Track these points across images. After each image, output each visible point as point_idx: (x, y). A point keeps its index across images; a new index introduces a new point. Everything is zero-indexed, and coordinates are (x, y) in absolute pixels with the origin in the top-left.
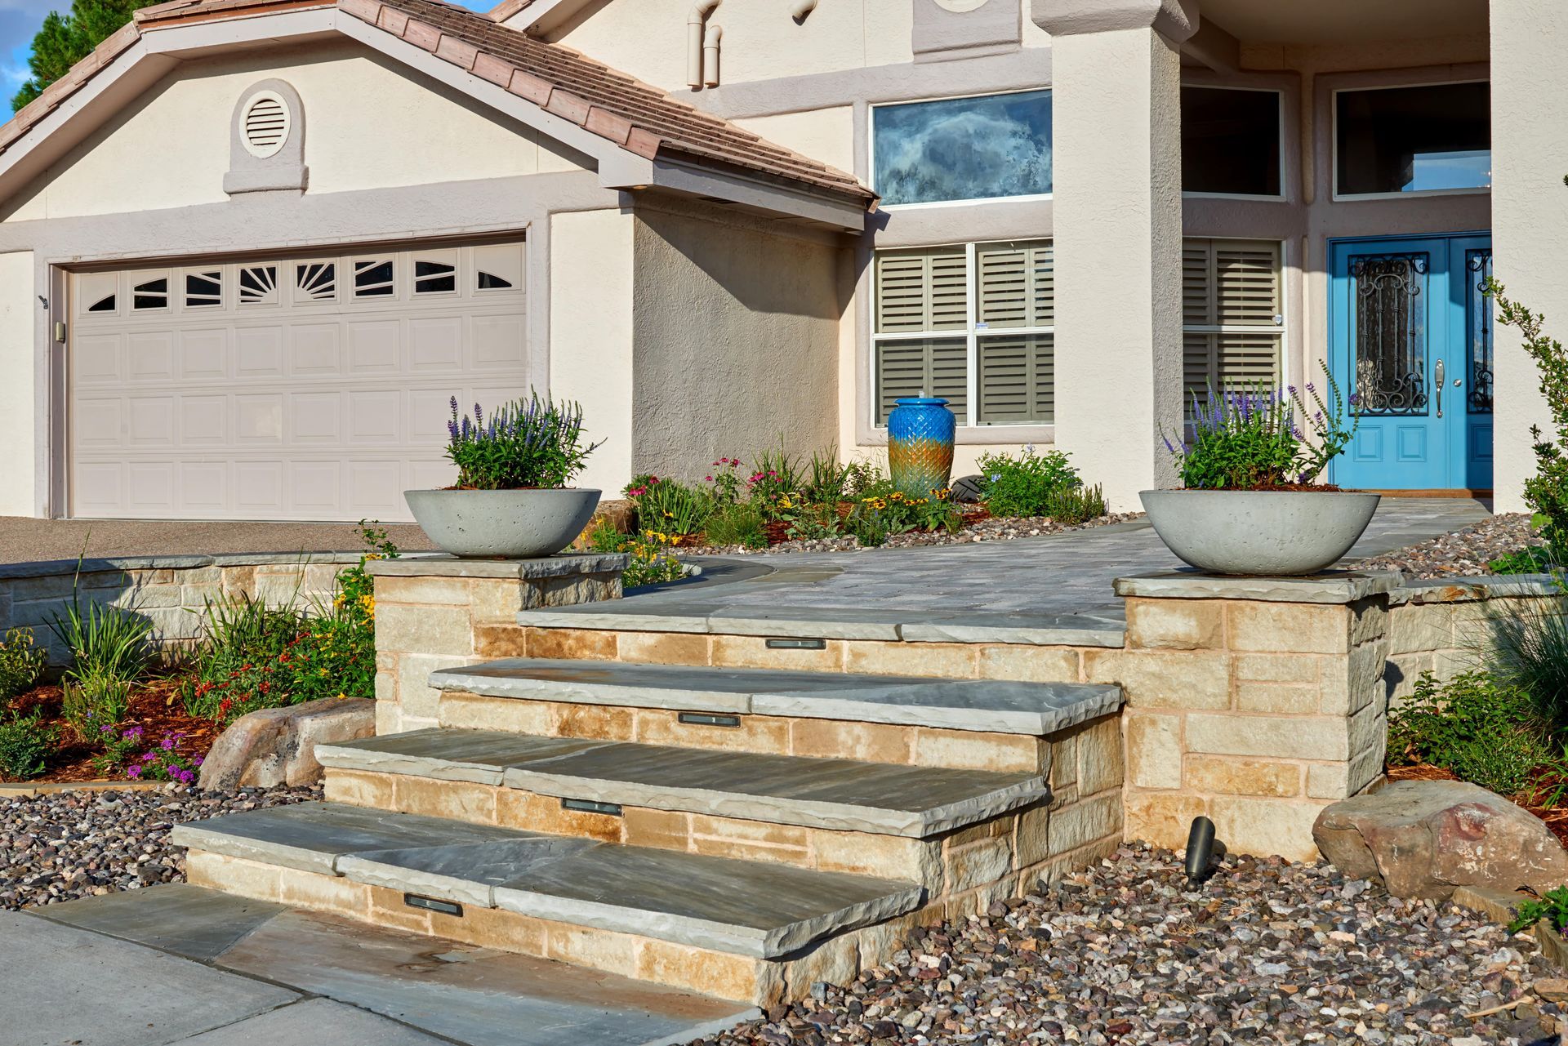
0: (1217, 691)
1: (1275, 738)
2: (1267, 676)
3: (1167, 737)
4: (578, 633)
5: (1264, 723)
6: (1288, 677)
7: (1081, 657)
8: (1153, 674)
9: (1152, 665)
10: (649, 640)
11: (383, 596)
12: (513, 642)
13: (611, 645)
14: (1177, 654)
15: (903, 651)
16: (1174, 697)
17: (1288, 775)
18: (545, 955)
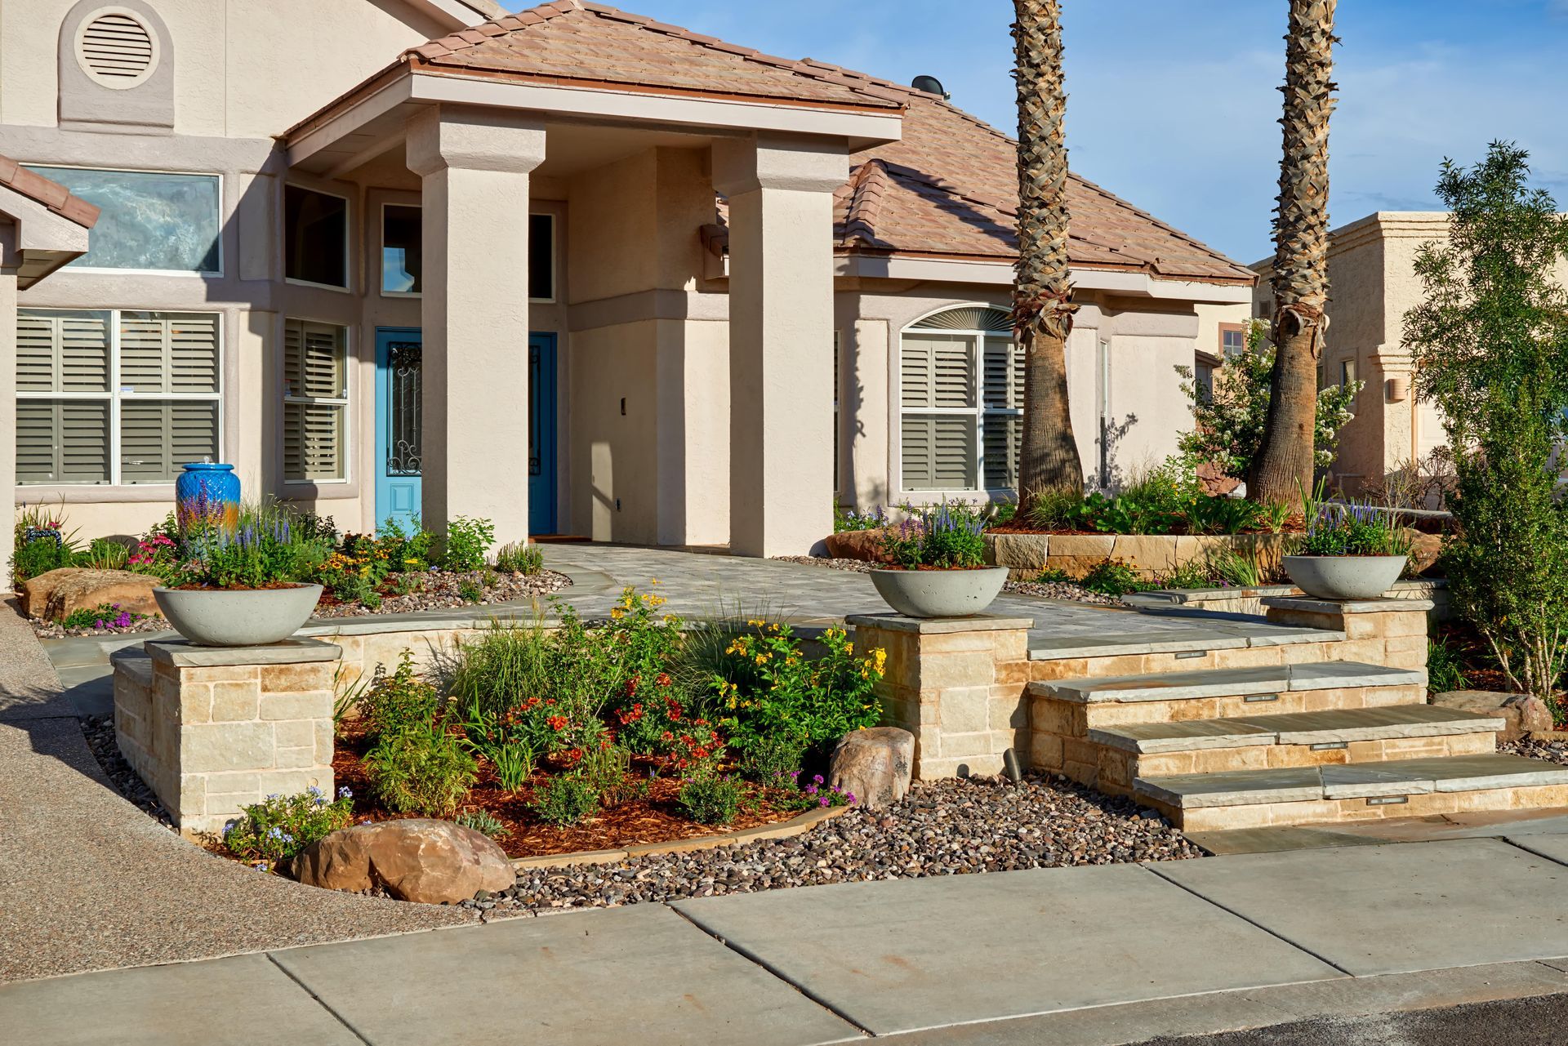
2: (1398, 649)
4: (1065, 661)
6: (1406, 649)
10: (1108, 661)
11: (928, 648)
12: (1023, 672)
13: (1085, 666)
14: (1365, 641)
15: (1247, 652)
18: (1456, 811)
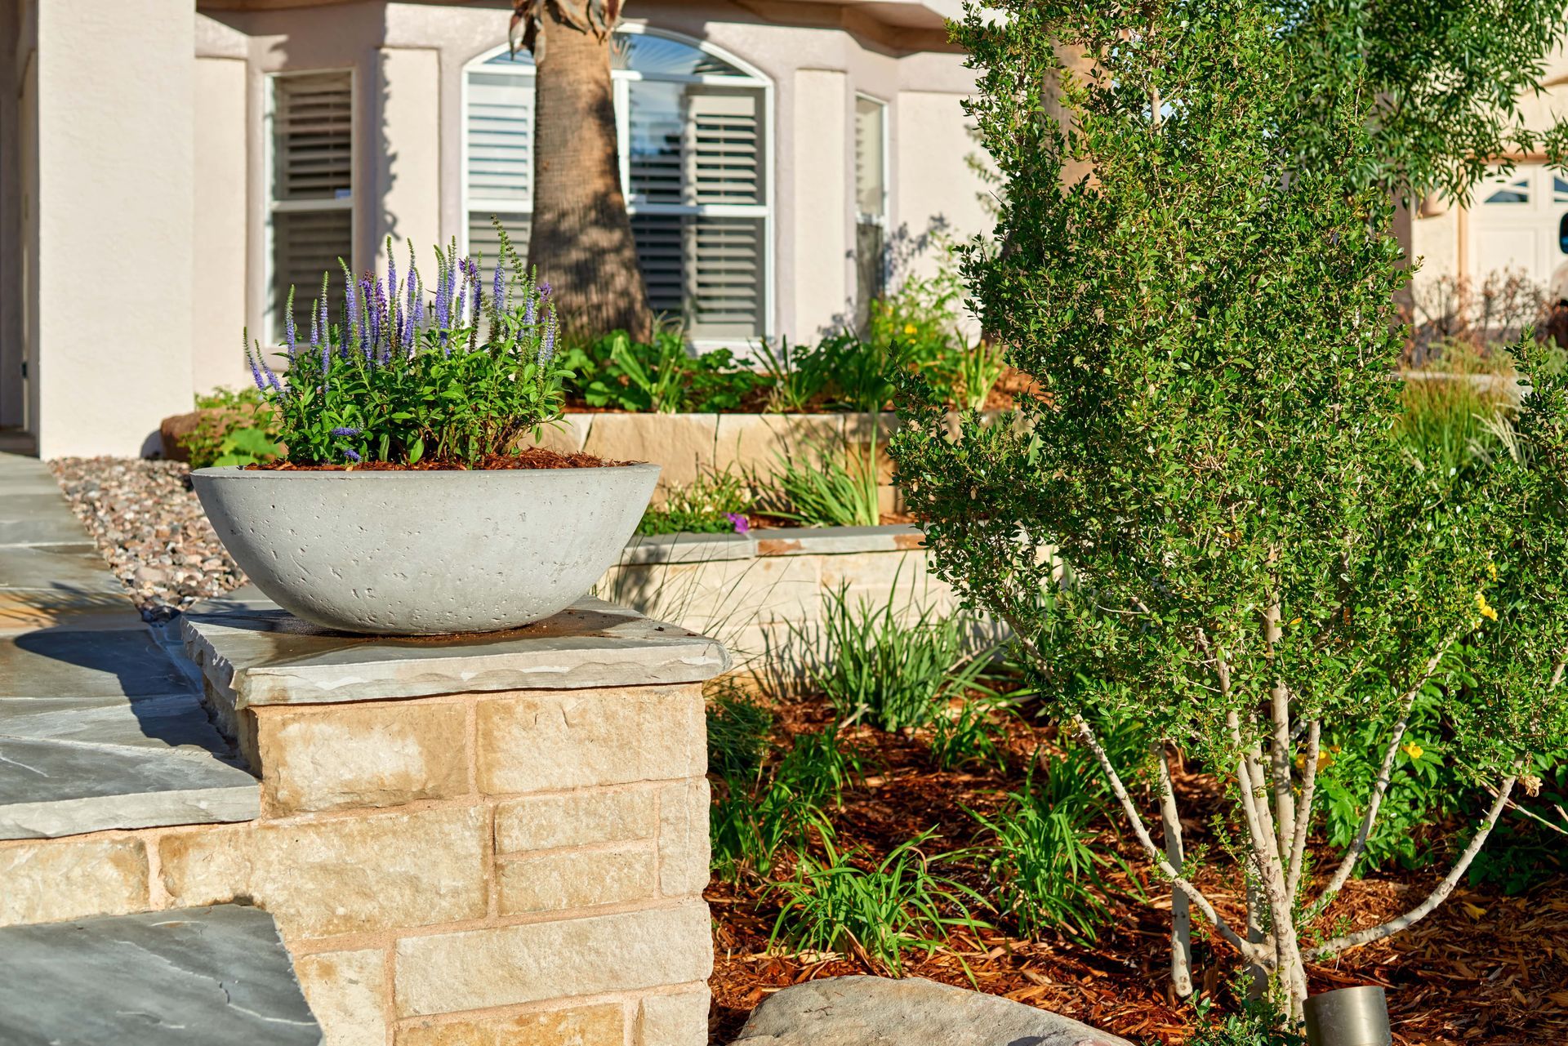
0: (460, 884)
1: (577, 959)
2: (560, 838)
3: (359, 998)
5: (555, 933)
6: (598, 835)
7: (152, 851)
8: (324, 868)
9: (318, 849)
14: (374, 817)
16: (366, 908)
17: (602, 1027)
